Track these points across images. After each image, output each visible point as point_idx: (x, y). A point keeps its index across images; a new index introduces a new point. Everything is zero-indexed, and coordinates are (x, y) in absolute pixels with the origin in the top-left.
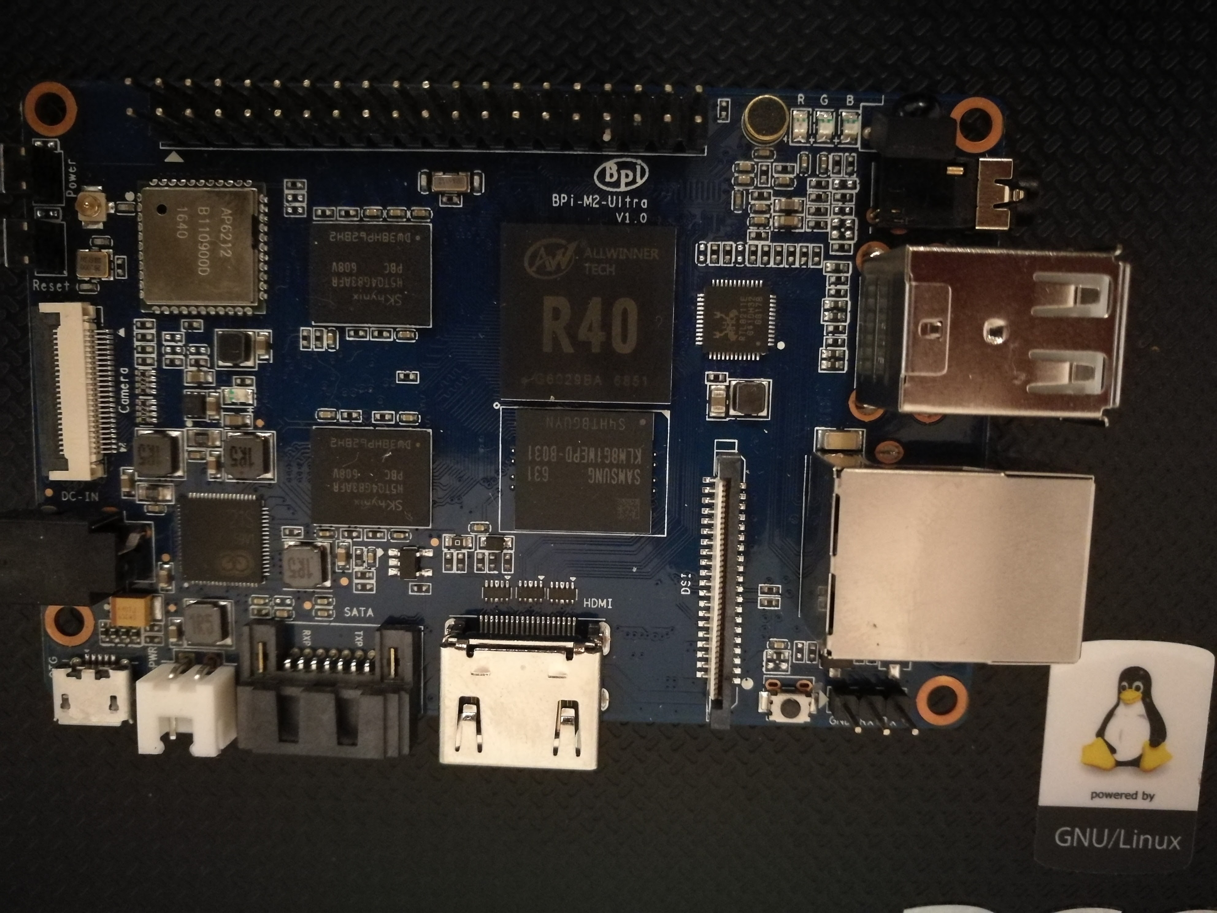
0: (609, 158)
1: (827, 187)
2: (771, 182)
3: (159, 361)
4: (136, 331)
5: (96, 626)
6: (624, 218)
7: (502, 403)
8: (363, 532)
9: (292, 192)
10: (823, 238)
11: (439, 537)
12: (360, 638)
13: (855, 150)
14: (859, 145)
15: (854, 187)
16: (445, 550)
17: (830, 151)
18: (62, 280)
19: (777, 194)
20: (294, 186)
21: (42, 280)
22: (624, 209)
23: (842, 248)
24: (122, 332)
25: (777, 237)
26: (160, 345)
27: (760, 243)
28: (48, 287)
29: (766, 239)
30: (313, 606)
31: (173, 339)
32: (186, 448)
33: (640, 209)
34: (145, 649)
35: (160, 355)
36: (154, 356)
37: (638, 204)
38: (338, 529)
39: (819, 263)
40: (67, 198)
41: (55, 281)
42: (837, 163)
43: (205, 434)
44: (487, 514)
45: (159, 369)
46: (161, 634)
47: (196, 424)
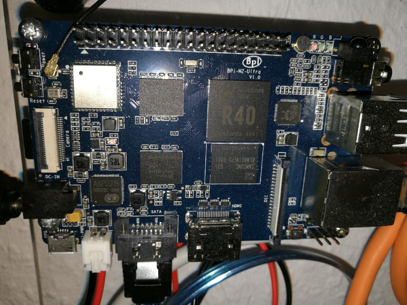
1: (320, 67)
2: (302, 66)
3: (81, 128)
4: (71, 117)
6: (252, 77)
7: (207, 142)
8: (158, 186)
9: (131, 66)
10: (318, 85)
11: (184, 186)
12: (157, 220)
13: (330, 55)
15: (329, 68)
16: (186, 191)
17: (322, 55)
18: (42, 99)
19: (304, 70)
20: (132, 64)
21: (34, 99)
22: (252, 74)
24: (66, 118)
25: (303, 85)
26: (81, 122)
28: (36, 101)
29: (300, 85)
30: (140, 210)
31: (86, 120)
32: (92, 159)
33: (258, 74)
34: (79, 227)
35: (81, 126)
36: (79, 126)
37: (257, 72)
40: (42, 67)
41: (39, 99)
42: (324, 60)
43: (99, 154)
45: (81, 131)
46: (85, 222)
47: (95, 151)
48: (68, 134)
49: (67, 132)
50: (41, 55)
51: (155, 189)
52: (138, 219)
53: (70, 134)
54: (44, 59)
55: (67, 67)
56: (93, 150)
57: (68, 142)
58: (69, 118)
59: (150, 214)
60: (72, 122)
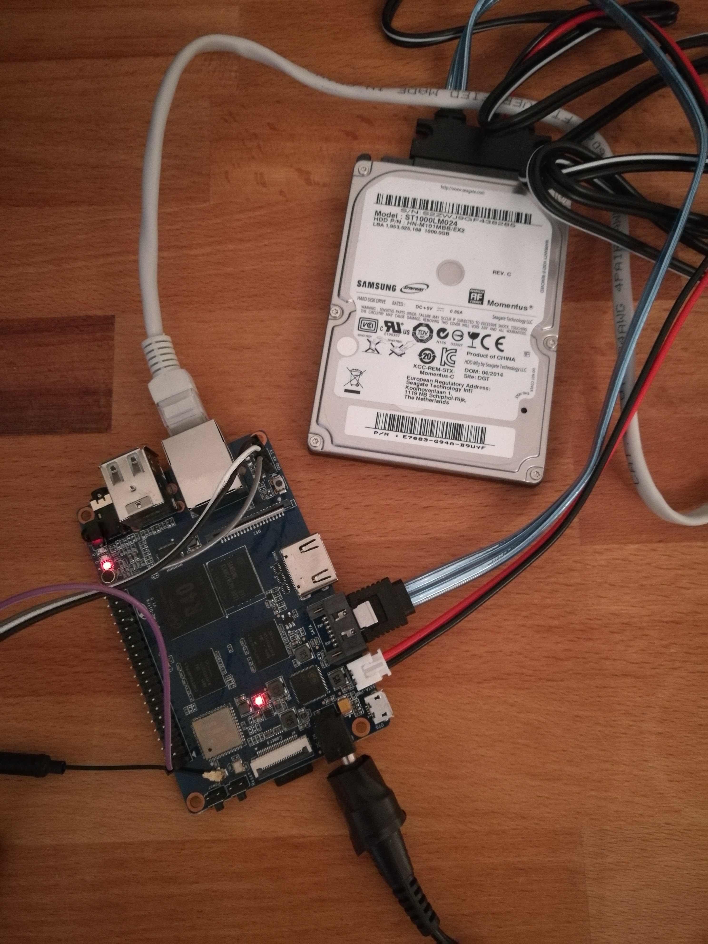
0: (139, 617)
1: (121, 550)
2: (127, 566)
3: (260, 732)
4: (254, 744)
5: (359, 717)
6: (155, 604)
7: (226, 616)
8: (284, 640)
9: (189, 711)
10: (136, 543)
11: (276, 615)
12: (320, 625)
13: (107, 546)
14: (106, 546)
15: (118, 542)
16: (280, 611)
17: (111, 554)
18: (248, 776)
19: (129, 563)
20: (187, 711)
21: (251, 783)
22: (152, 606)
23: (137, 537)
24: (256, 749)
25: (142, 557)
26: (255, 734)
27: (145, 561)
28: (252, 780)
29: (143, 560)
30: (317, 646)
31: (251, 731)
32: (284, 711)
33: (150, 601)
34: (358, 697)
35: (258, 733)
36: (259, 735)
37: (149, 602)
38: (288, 649)
39: (144, 541)
40: (221, 785)
41: (249, 778)
42: (113, 550)
43: (276, 706)
44: (262, 604)
45: (263, 731)
46: (350, 693)
47: (275, 711)
48: (270, 742)
49: (268, 743)
50: (211, 789)
51: (290, 641)
52: (326, 644)
53: (269, 740)
54: (214, 786)
55: (212, 764)
56: (275, 713)
57: (278, 738)
58: (255, 746)
59: (316, 635)
60: (258, 742)
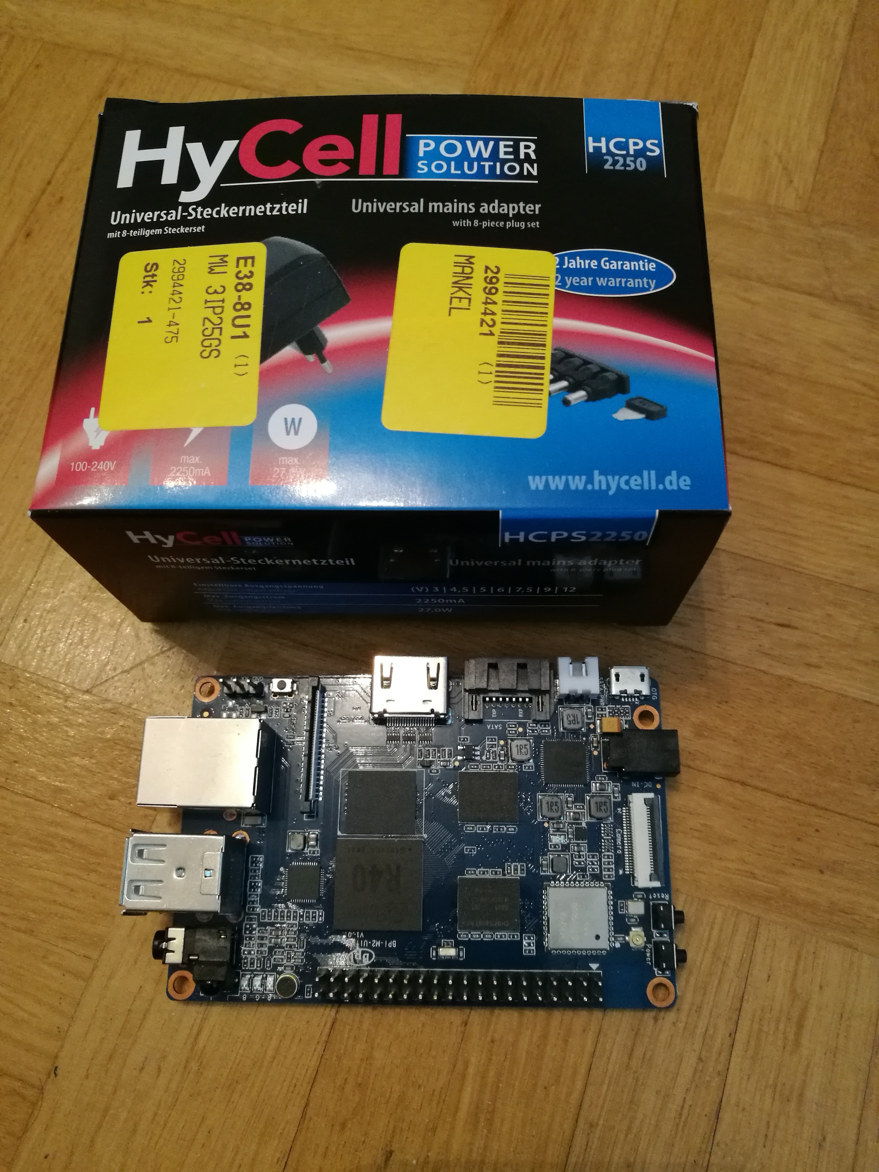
2: (285, 953)
3: (600, 857)
4: (614, 873)
7: (423, 837)
8: (492, 769)
9: (531, 948)
10: (260, 924)
11: (455, 766)
13: (243, 971)
14: (241, 973)
15: (244, 951)
16: (451, 759)
17: (256, 970)
18: (653, 899)
20: (530, 951)
23: (251, 919)
24: (621, 872)
26: (600, 866)
28: (660, 895)
30: (517, 730)
31: (593, 870)
34: (606, 705)
35: (600, 860)
36: (603, 860)
38: (506, 770)
39: (263, 911)
40: (651, 943)
41: (657, 899)
43: (575, 819)
46: (597, 712)
47: (581, 824)
49: (619, 852)
50: (651, 961)
51: (497, 762)
53: (616, 849)
54: (648, 955)
57: (619, 836)
58: (617, 872)
60: (613, 866)
